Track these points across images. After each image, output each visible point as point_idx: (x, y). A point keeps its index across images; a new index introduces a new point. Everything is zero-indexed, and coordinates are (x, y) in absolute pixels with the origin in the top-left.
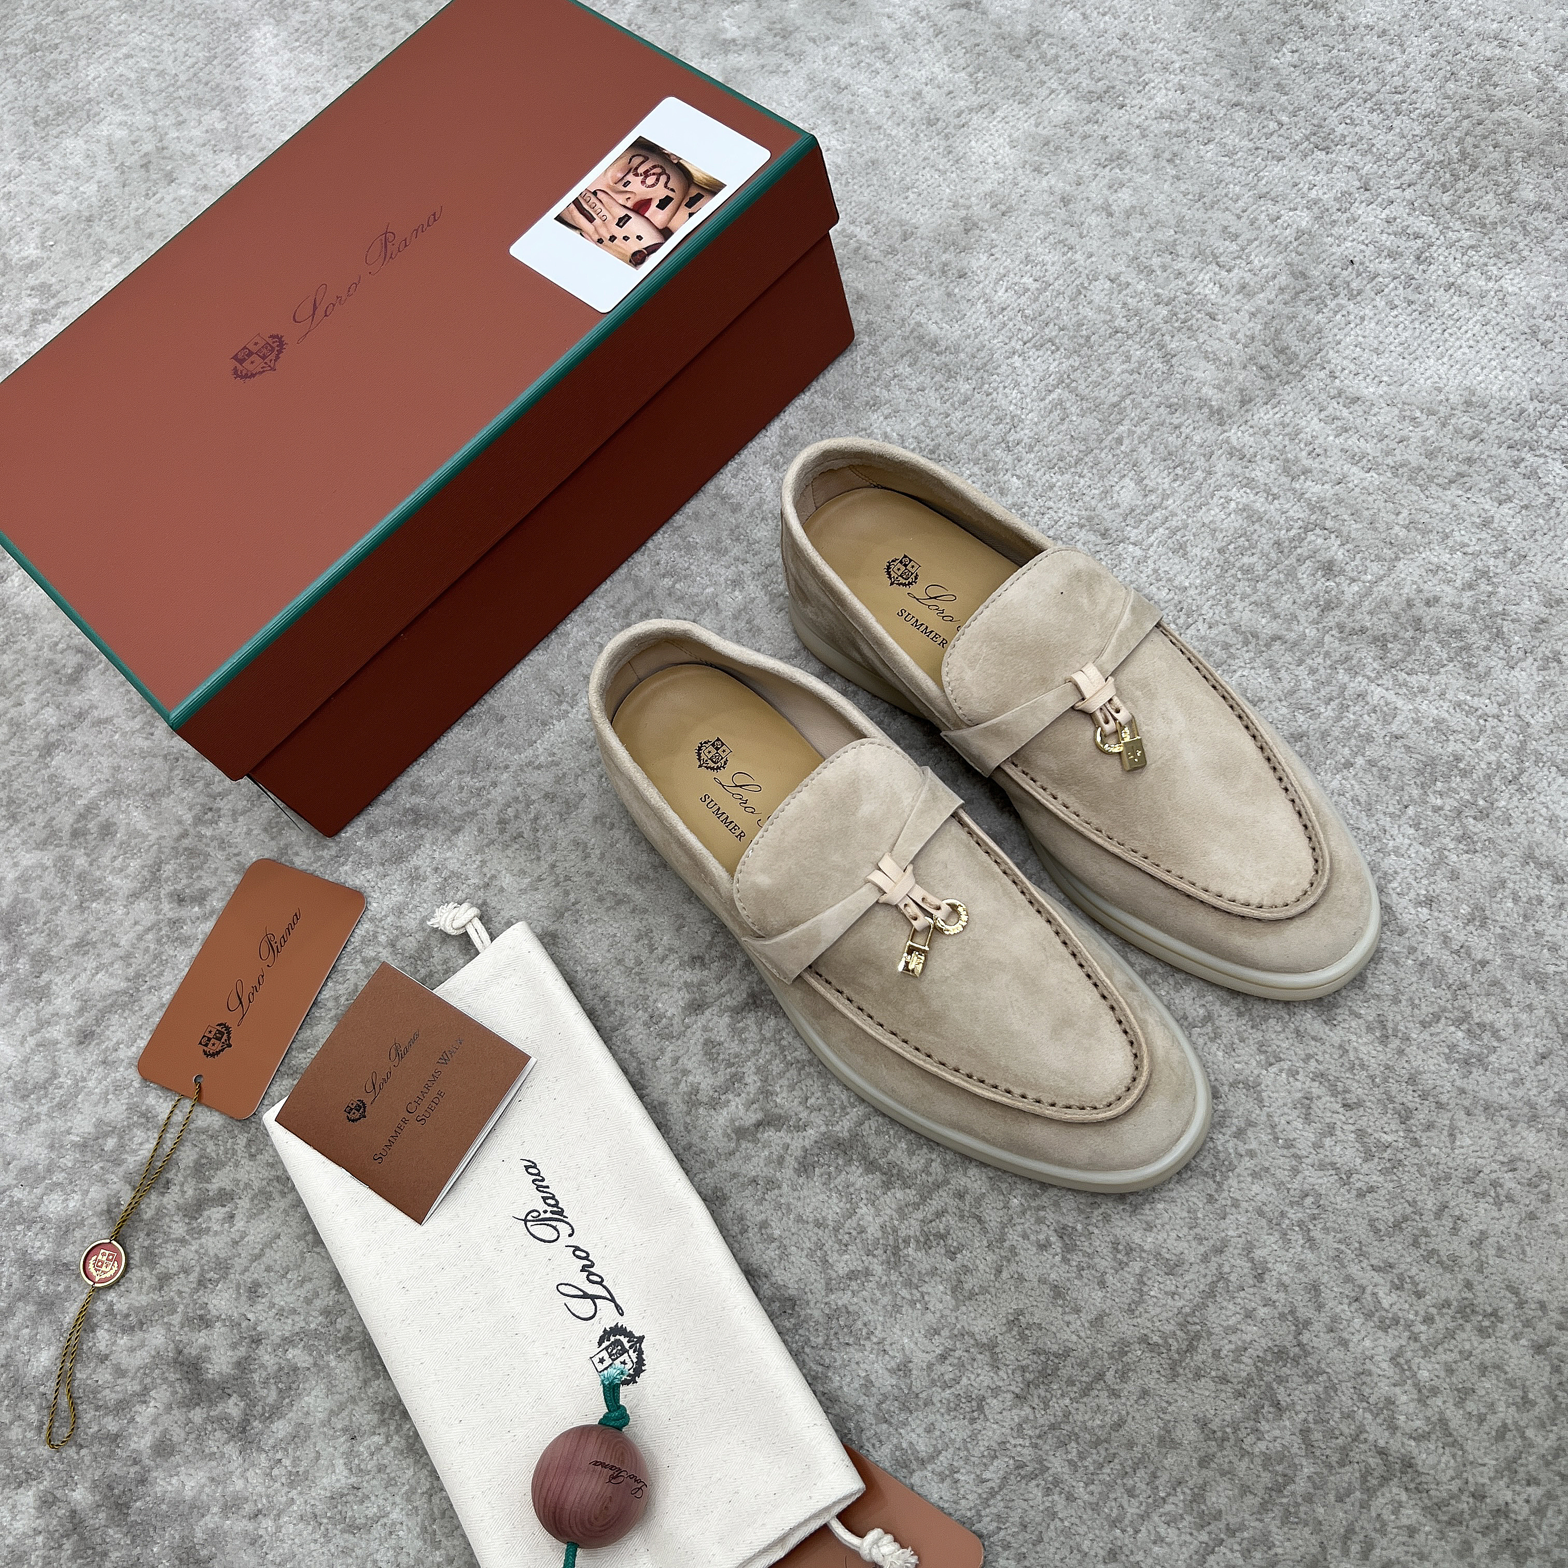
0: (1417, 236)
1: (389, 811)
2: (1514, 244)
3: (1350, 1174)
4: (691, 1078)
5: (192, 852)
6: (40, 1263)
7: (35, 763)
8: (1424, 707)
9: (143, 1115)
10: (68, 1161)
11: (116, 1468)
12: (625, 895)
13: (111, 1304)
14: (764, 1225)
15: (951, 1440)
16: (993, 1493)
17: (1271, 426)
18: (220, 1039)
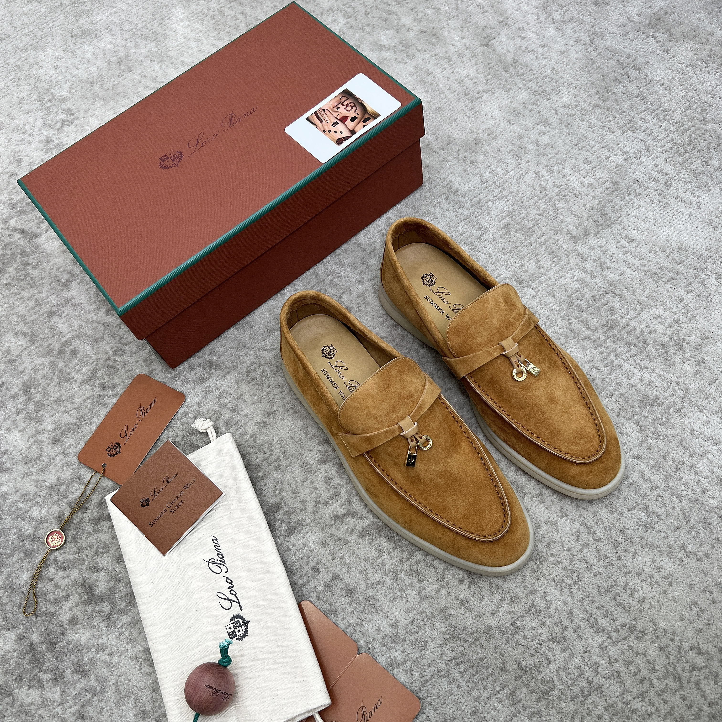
0: (666, 174)
1: (199, 361)
2: (707, 184)
3: (591, 565)
4: (317, 492)
5: (111, 367)
6: (26, 536)
7: (45, 319)
8: (645, 375)
9: (78, 478)
10: (43, 494)
11: (52, 627)
13: (56, 557)
16: (427, 681)
17: (596, 247)
18: (115, 449)
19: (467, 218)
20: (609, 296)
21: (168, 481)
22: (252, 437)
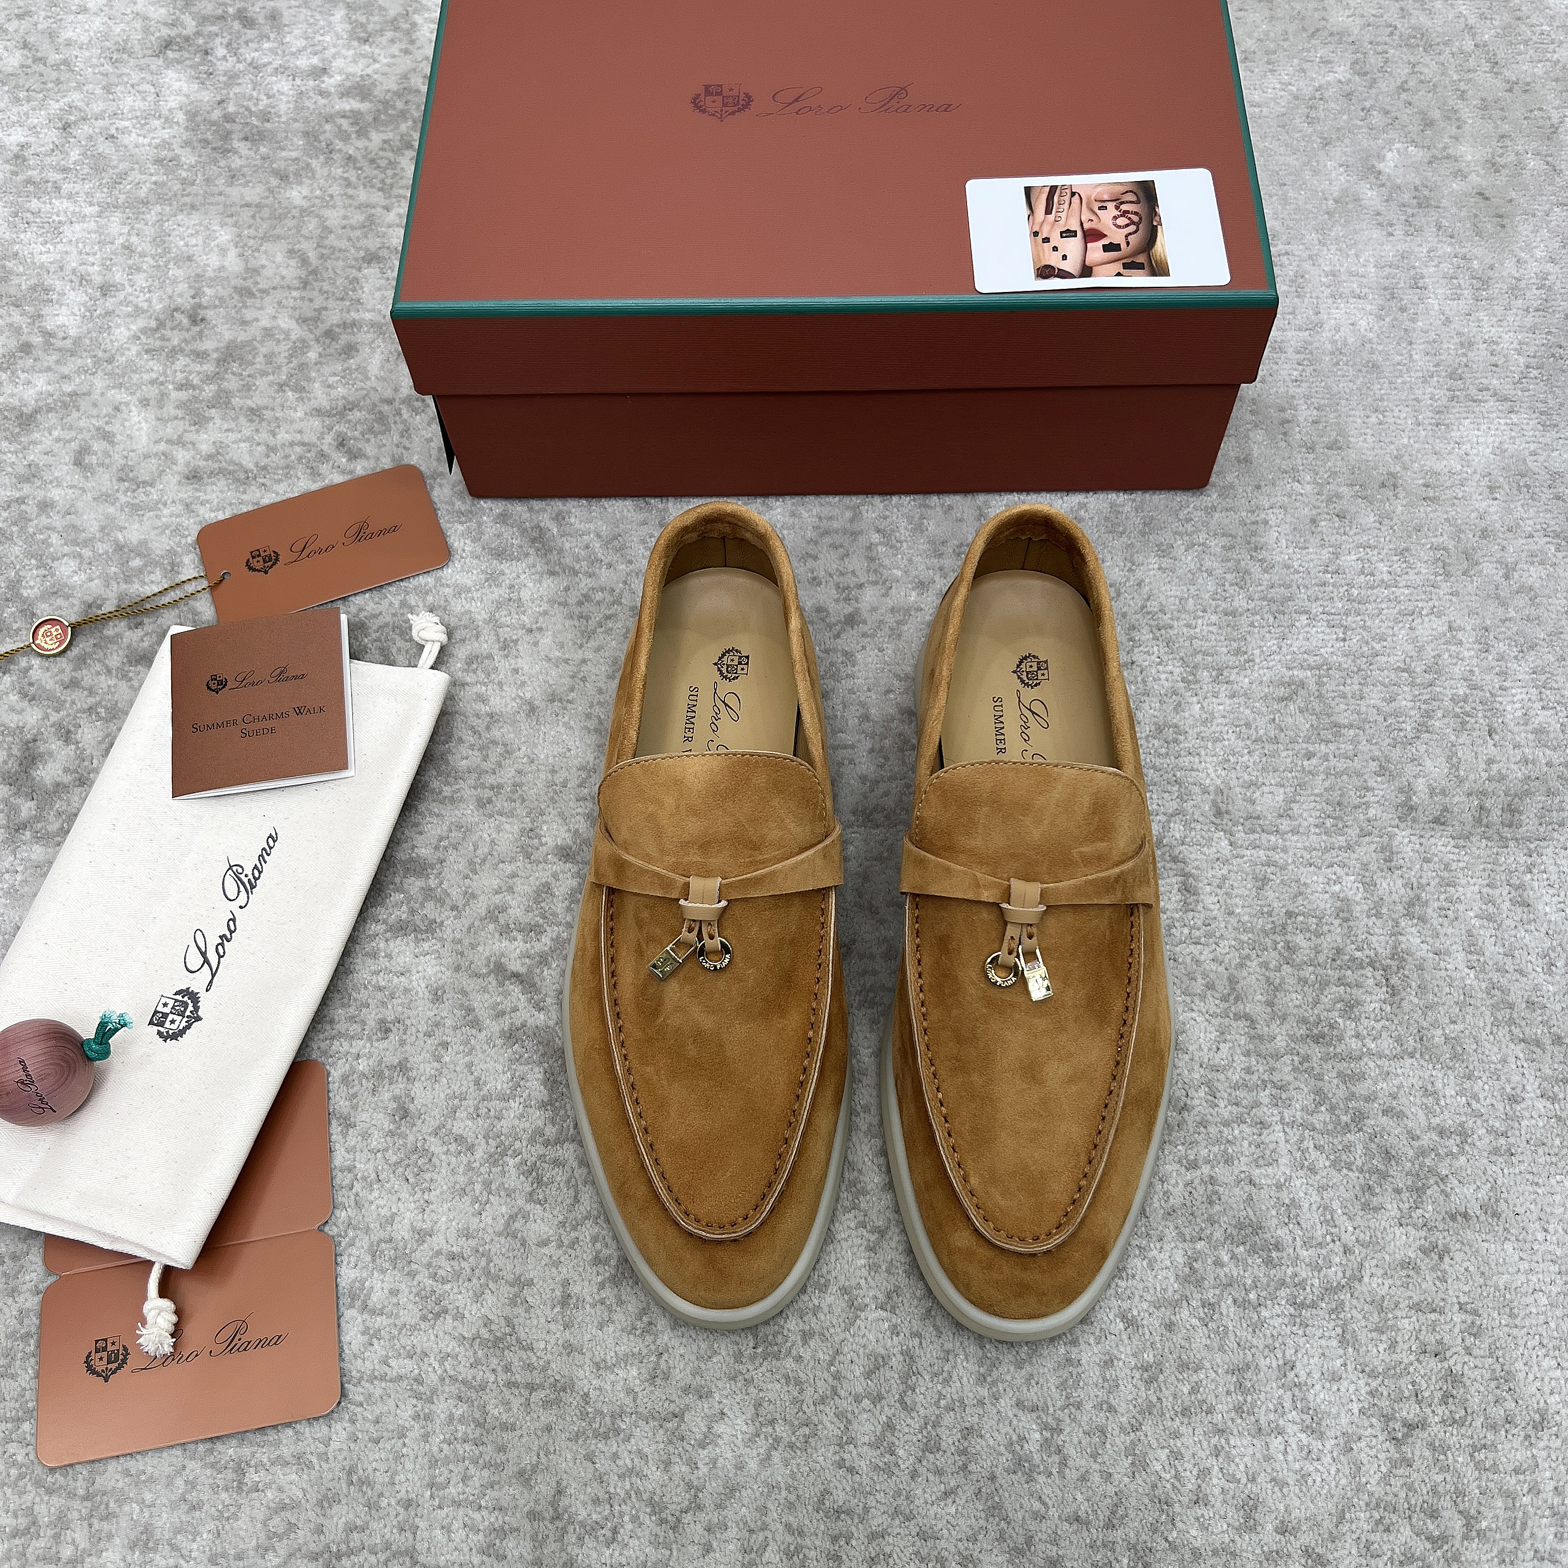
1: (526, 516)
3: (851, 1441)
7: (356, 260)
9: (173, 564)
13: (31, 667)
16: (383, 1378)
17: (1436, 859)
18: (265, 562)
19: (1234, 613)
20: (1369, 974)
21: (281, 676)
22: (491, 715)
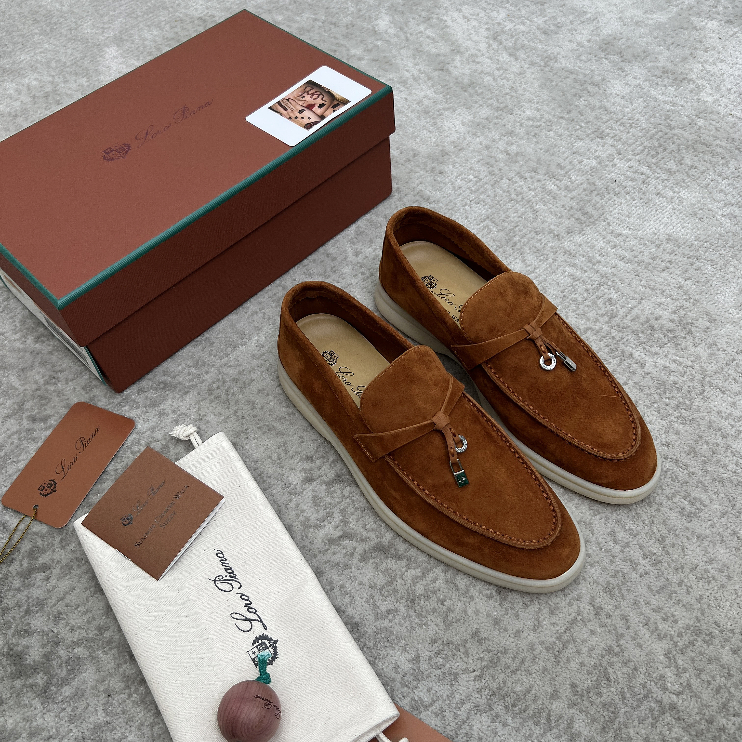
12: (273, 426)
14: (342, 586)
15: (441, 695)
